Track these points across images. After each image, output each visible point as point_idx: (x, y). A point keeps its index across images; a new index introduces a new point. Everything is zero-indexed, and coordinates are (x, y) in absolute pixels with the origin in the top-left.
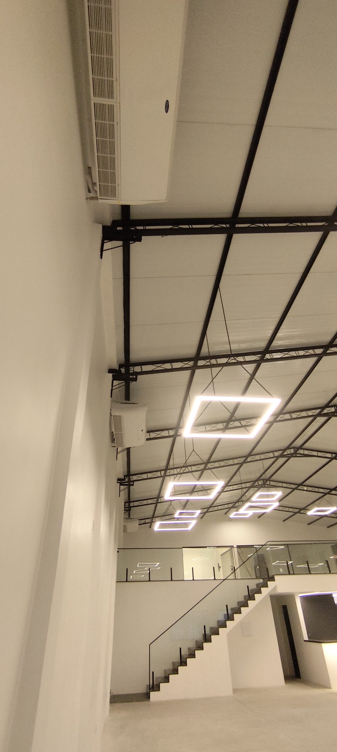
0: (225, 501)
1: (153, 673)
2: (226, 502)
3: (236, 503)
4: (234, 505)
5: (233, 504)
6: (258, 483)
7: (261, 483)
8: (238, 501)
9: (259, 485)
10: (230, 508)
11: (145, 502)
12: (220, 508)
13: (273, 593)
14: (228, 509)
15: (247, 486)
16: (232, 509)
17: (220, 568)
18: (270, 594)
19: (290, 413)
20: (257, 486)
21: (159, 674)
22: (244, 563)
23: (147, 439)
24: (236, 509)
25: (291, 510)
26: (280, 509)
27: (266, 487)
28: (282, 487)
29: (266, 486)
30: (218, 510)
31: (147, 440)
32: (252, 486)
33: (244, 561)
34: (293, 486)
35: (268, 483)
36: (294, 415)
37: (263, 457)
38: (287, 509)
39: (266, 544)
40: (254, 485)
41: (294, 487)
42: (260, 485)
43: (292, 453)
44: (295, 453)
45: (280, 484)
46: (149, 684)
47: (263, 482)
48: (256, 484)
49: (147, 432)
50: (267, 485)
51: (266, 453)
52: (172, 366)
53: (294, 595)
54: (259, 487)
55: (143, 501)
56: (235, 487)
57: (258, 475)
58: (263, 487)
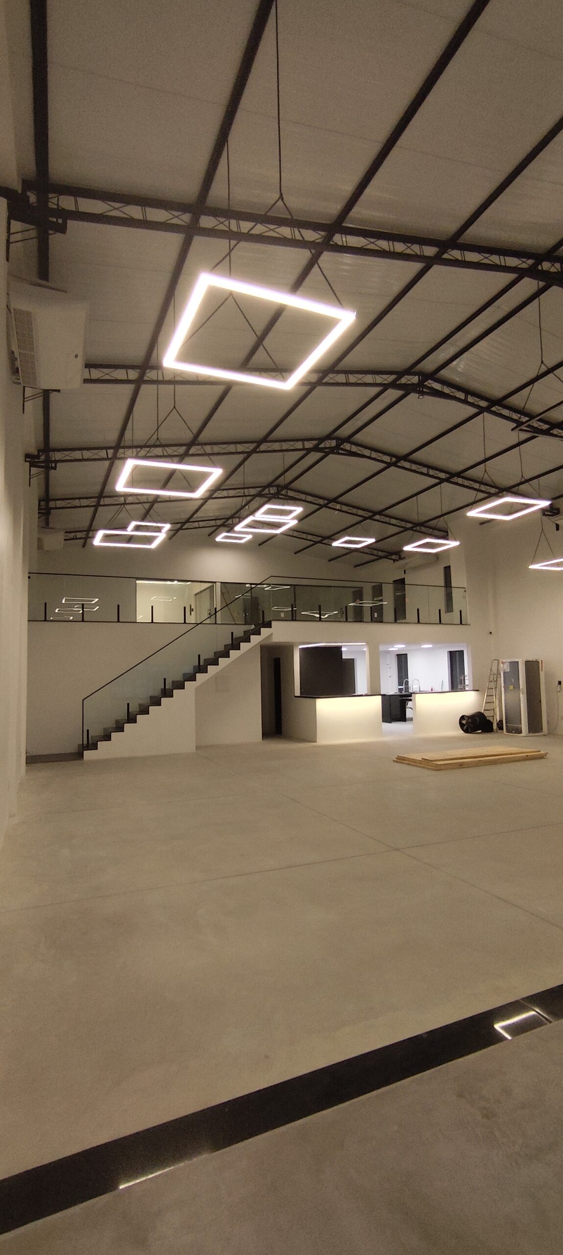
0: (211, 514)
1: (88, 731)
2: (213, 516)
3: (228, 519)
4: (225, 522)
5: (224, 520)
6: (269, 490)
7: (273, 490)
8: (232, 517)
9: (270, 494)
10: (218, 527)
11: (76, 503)
12: (202, 524)
13: (266, 642)
14: (215, 528)
15: (251, 494)
16: (221, 528)
17: (193, 611)
18: (261, 644)
19: (347, 372)
20: (266, 496)
21: (95, 731)
22: (227, 605)
23: (86, 381)
24: (228, 528)
25: (310, 537)
26: (294, 535)
27: (281, 498)
28: (305, 501)
29: (280, 496)
30: (199, 527)
31: (84, 383)
32: (259, 495)
33: (228, 603)
34: (321, 502)
35: (284, 492)
36: (353, 379)
37: (285, 446)
38: (304, 536)
39: (264, 583)
40: (263, 493)
41: (322, 504)
42: (272, 494)
43: (332, 447)
44: (338, 446)
45: (303, 497)
46: (81, 743)
47: (276, 491)
48: (266, 491)
49: (86, 367)
50: (282, 495)
51: (293, 440)
52: (144, 214)
53: (293, 646)
54: (270, 499)
55: (72, 500)
56: (232, 493)
57: (271, 478)
58: (276, 498)
